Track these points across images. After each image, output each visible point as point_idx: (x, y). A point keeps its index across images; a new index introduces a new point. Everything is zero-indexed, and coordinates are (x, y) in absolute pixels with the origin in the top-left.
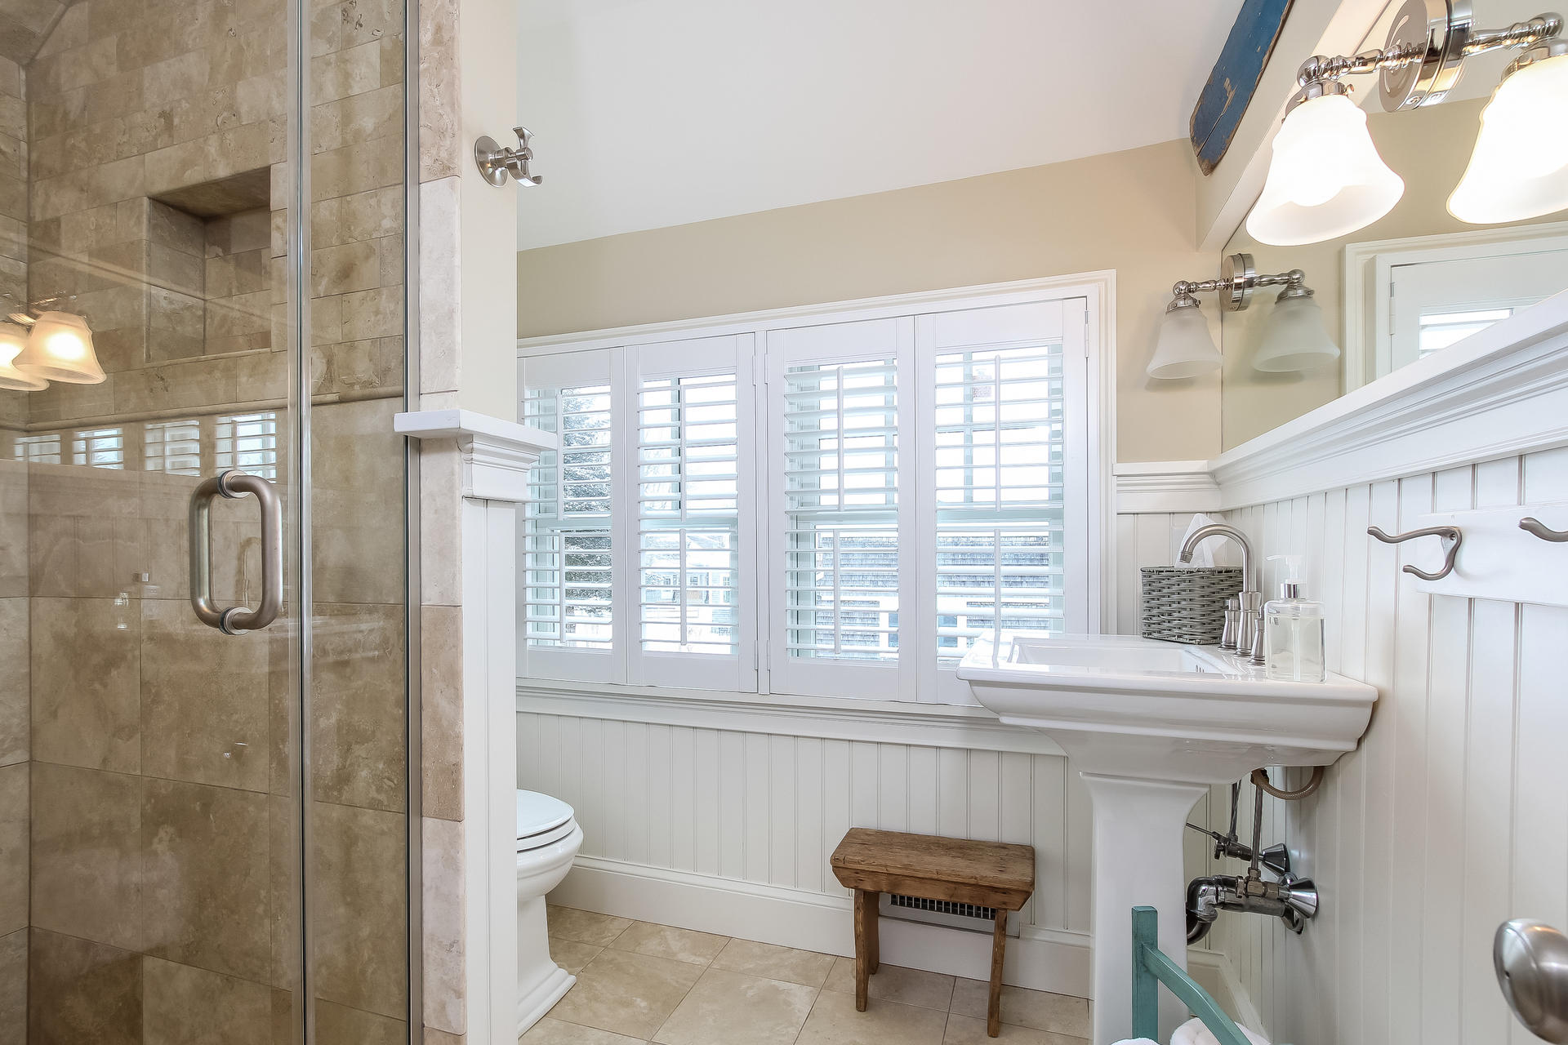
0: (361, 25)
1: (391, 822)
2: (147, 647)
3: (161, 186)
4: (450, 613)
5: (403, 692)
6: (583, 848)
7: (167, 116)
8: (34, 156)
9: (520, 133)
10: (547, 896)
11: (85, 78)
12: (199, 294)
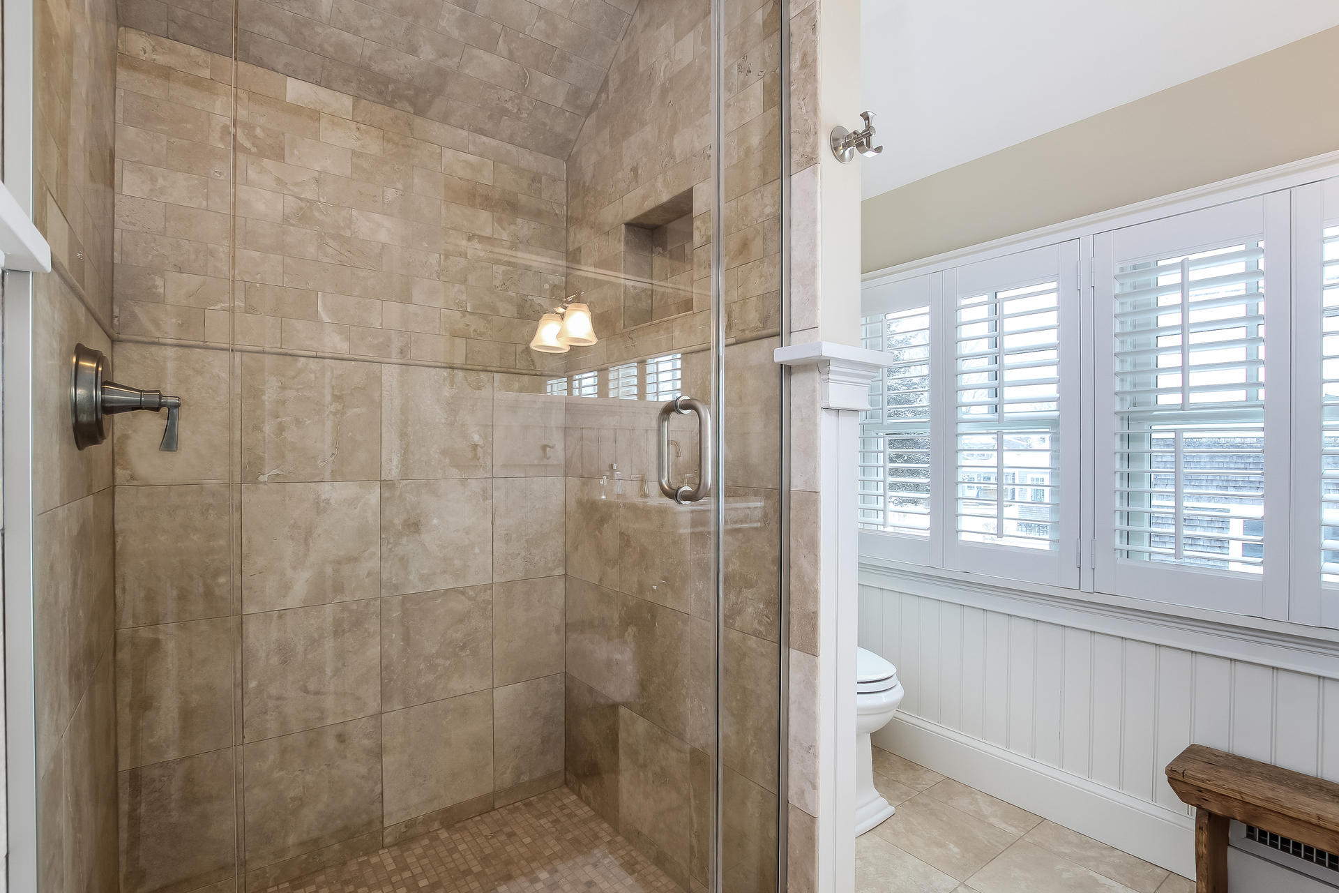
0: (750, 72)
1: (769, 648)
2: (622, 510)
3: (631, 215)
4: (811, 497)
5: (778, 554)
6: (902, 705)
7: (634, 170)
8: (569, 214)
9: (865, 117)
10: (872, 735)
11: (594, 158)
12: (649, 281)
